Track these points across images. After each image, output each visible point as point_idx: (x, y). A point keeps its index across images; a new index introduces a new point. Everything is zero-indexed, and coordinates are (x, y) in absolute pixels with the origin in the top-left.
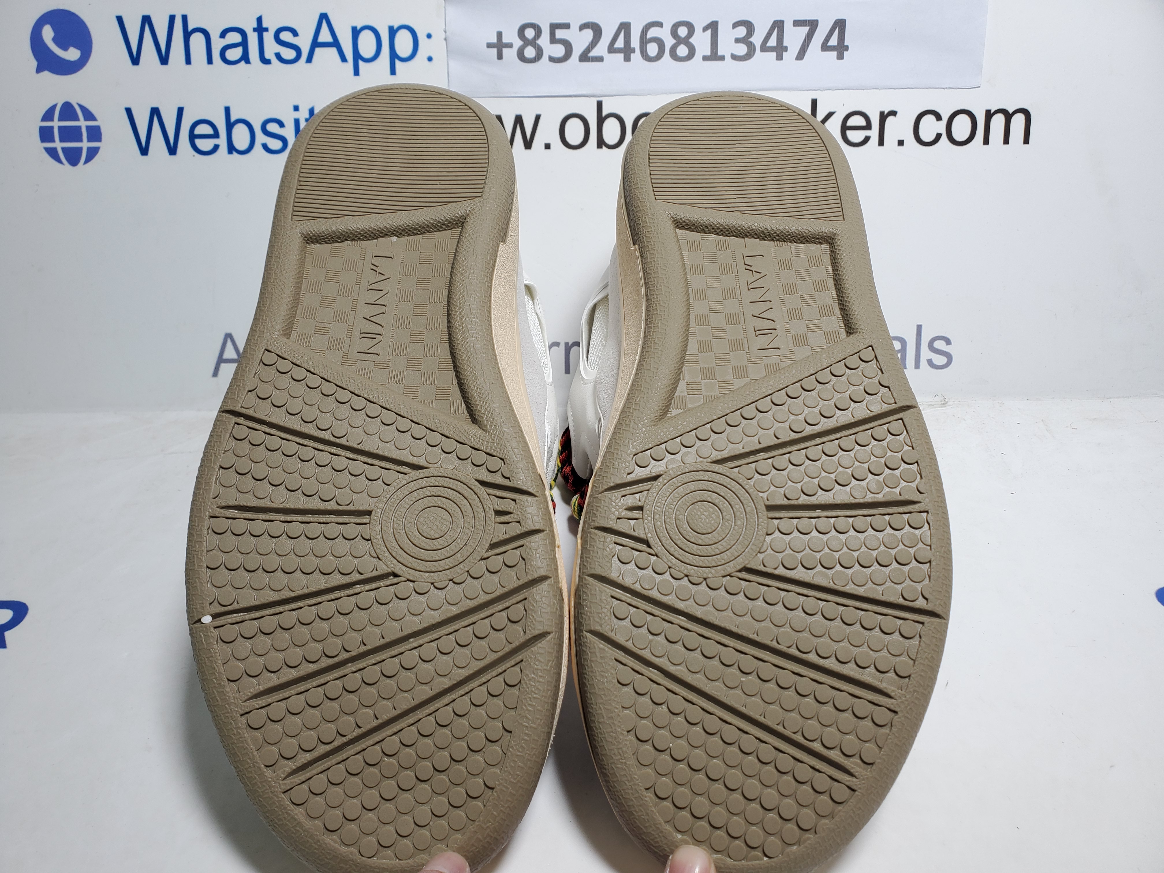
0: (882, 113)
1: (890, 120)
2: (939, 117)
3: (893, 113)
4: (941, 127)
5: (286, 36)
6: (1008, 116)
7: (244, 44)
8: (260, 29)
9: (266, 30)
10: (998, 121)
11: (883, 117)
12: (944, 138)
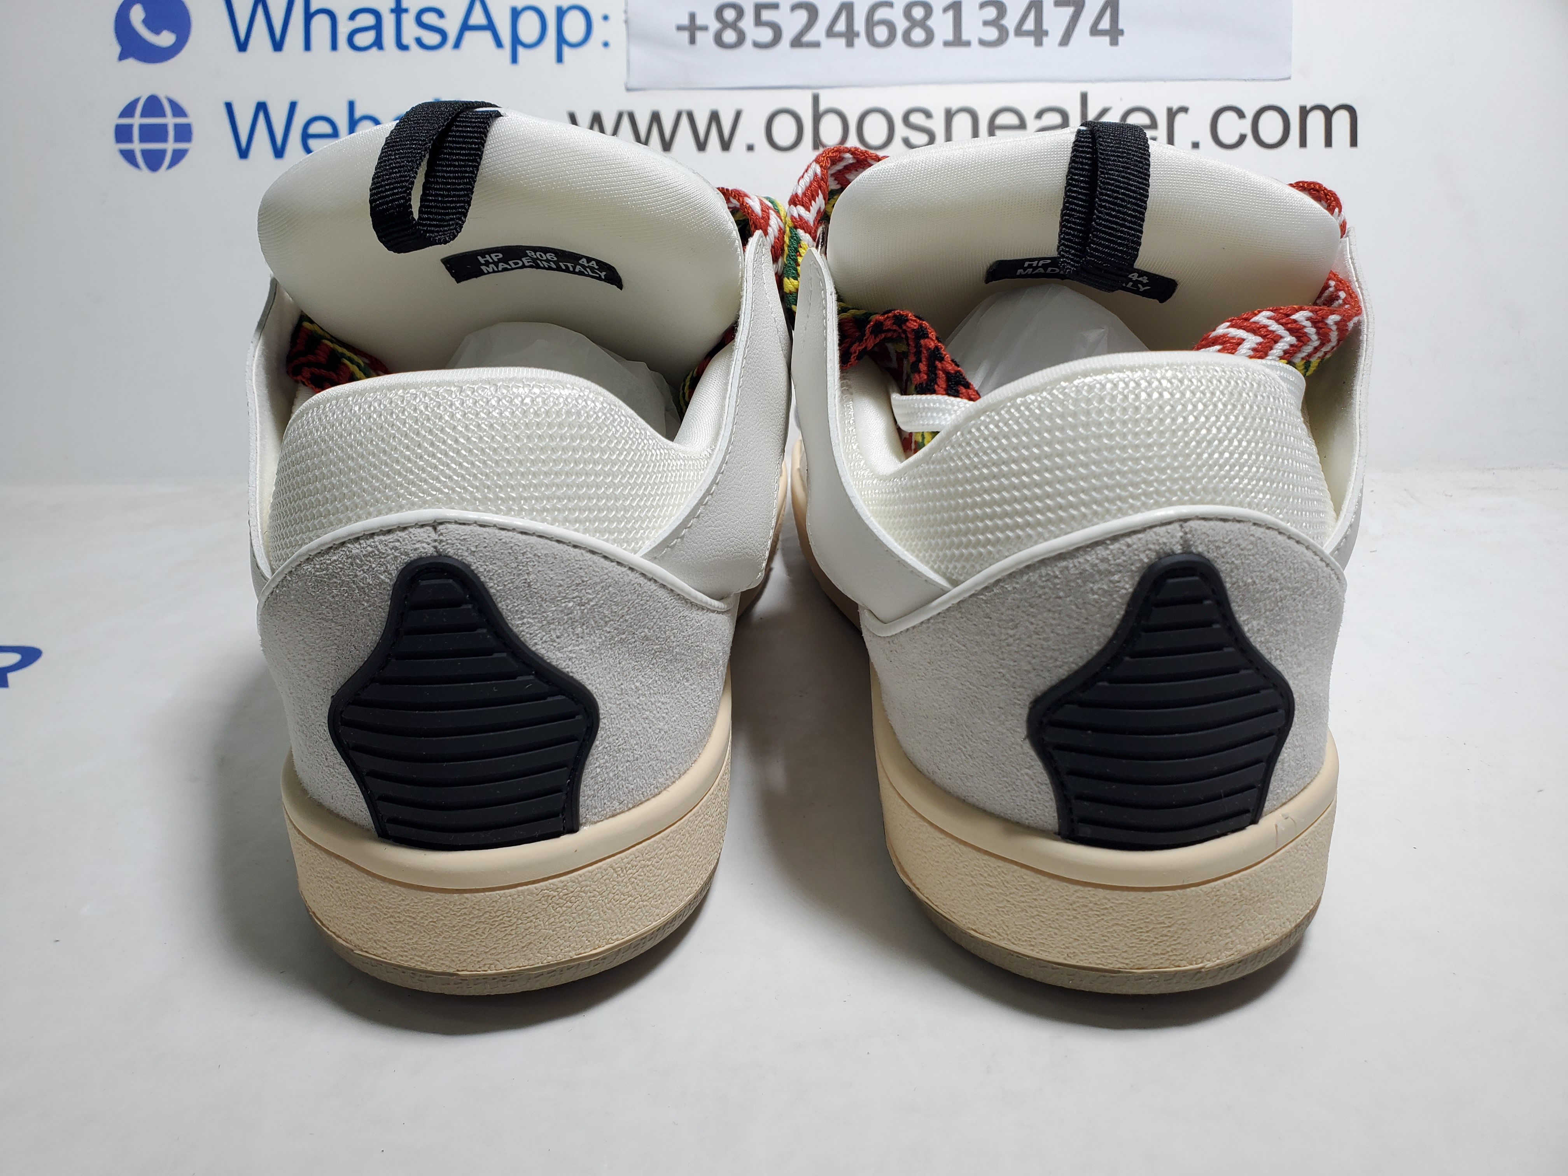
0: (1170, 110)
1: (1180, 118)
2: (1241, 114)
3: (1184, 110)
4: (1245, 126)
5: (430, 18)
6: (1329, 114)
7: (378, 27)
8: (399, 11)
9: (406, 11)
10: (1316, 120)
11: (1171, 115)
12: (1250, 139)
